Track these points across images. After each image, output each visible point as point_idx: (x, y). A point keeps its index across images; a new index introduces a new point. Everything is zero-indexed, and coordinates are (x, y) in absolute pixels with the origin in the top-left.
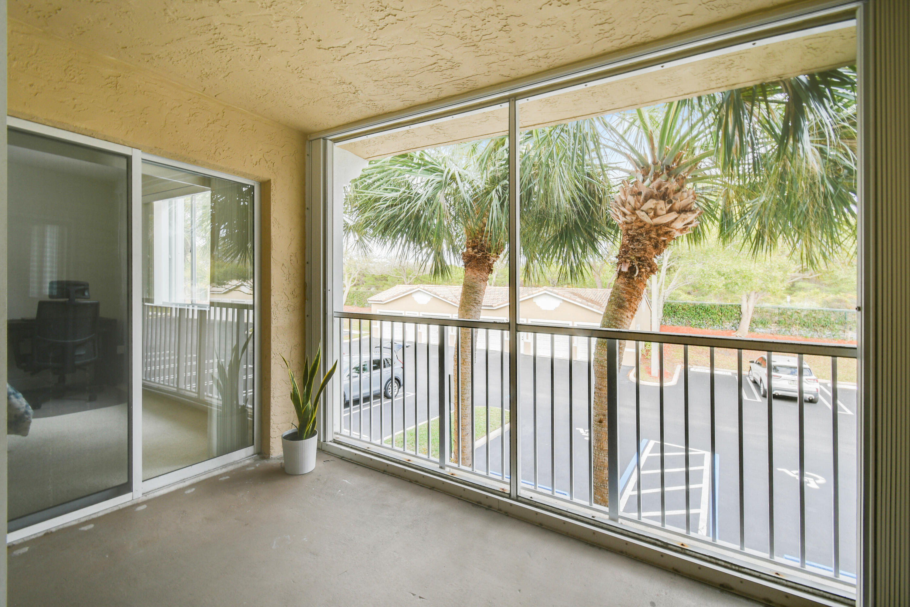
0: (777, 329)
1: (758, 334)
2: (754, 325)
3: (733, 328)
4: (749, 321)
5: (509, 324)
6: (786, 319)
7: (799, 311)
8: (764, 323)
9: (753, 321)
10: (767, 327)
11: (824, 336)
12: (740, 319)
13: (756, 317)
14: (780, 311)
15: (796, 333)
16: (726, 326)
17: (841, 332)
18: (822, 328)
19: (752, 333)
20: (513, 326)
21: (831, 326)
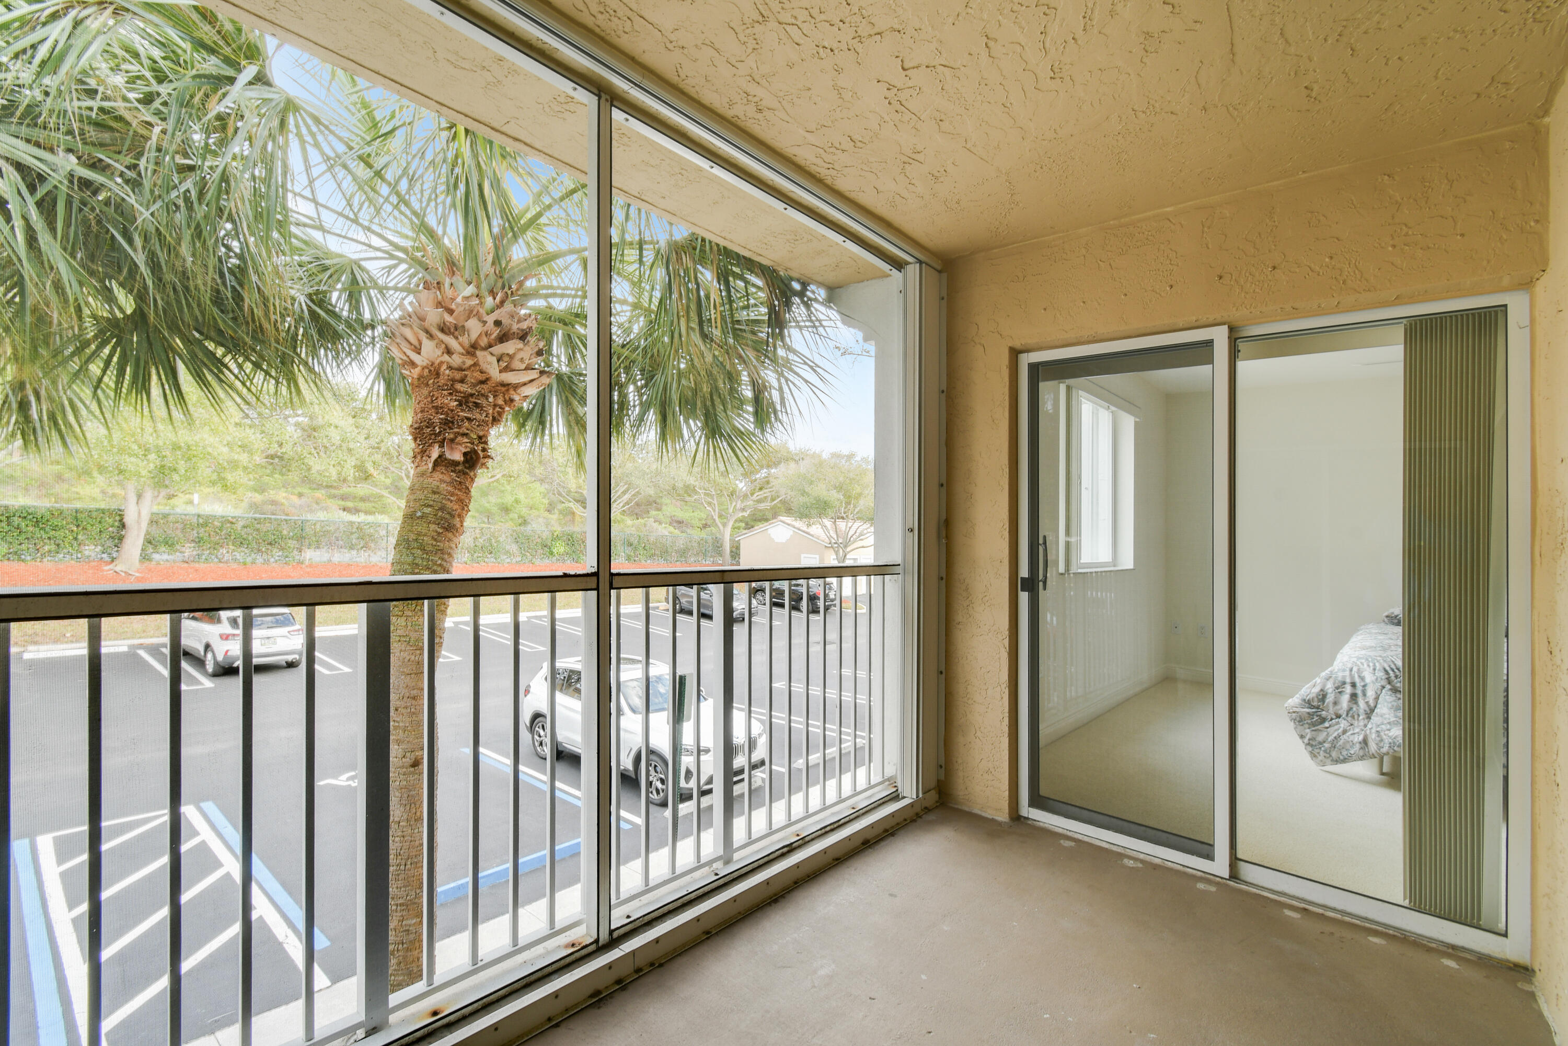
0: (195, 553)
1: (158, 563)
2: (150, 549)
3: (105, 556)
4: (140, 541)
5: (596, 574)
6: (212, 533)
7: (234, 520)
8: (170, 544)
9: (149, 541)
10: (177, 550)
11: (272, 560)
12: (121, 538)
13: (156, 532)
14: (201, 521)
15: (227, 557)
16: (87, 553)
17: (295, 552)
18: (269, 547)
19: (147, 564)
20: (604, 583)
21: (283, 544)
